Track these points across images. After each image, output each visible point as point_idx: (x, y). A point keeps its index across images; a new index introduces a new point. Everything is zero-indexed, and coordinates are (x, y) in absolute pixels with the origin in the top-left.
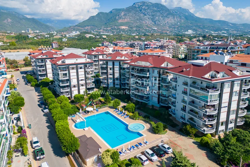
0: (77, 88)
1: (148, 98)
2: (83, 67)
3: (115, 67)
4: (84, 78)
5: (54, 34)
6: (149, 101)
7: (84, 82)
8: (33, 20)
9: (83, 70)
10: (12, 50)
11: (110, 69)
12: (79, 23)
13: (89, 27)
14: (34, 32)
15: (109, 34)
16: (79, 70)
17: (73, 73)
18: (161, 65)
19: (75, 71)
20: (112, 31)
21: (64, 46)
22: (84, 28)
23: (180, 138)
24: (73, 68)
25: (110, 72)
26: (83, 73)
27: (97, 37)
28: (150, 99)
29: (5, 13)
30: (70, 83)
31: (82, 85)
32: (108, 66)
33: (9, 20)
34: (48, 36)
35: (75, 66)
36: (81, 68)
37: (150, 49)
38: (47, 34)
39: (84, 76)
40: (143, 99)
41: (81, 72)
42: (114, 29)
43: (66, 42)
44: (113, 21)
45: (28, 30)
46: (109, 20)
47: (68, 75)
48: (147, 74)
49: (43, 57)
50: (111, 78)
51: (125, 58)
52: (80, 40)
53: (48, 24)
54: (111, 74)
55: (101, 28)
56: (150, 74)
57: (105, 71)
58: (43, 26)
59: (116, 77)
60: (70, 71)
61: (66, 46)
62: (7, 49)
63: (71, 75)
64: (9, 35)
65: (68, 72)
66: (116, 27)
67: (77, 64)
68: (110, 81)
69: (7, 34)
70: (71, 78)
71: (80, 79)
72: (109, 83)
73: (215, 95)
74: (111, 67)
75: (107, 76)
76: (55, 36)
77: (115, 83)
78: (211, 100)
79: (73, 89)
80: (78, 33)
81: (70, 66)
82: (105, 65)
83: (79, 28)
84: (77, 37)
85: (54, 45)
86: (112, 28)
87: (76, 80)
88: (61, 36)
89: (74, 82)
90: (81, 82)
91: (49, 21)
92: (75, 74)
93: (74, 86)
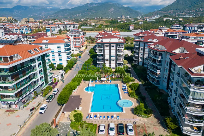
0: (109, 62)
1: (158, 81)
2: (115, 46)
3: (145, 48)
4: (115, 55)
5: (138, 19)
6: (159, 84)
7: (114, 58)
8: (128, 8)
9: (115, 48)
10: (96, 31)
11: (142, 50)
12: (164, 8)
13: (172, 11)
14: (126, 18)
15: (189, 16)
16: (112, 48)
17: (107, 50)
18: (173, 50)
19: (108, 48)
20: (196, 13)
21: (139, 28)
22: (167, 12)
23: (158, 127)
24: (107, 46)
25: (141, 52)
26: (115, 51)
27: (174, 20)
28: (161, 82)
29: (111, 4)
30: (104, 57)
31: (113, 60)
32: (140, 47)
33: (112, 9)
34: (134, 20)
35: (109, 45)
36: (113, 47)
37: (196, 32)
38: (133, 19)
39: (115, 53)
40: (154, 82)
41: (113, 50)
42: (199, 11)
43: (142, 25)
44: (199, 3)
45: (122, 16)
46: (195, 2)
47: (103, 51)
48: (158, 58)
49: (100, 36)
50: (141, 58)
51: (156, 40)
52: (157, 22)
53: (138, 11)
54: (141, 54)
55: (184, 11)
56: (162, 58)
57: (137, 51)
58: (134, 13)
59: (145, 57)
60: (105, 48)
61: (140, 29)
62: (94, 30)
63: (105, 51)
64: (108, 20)
65: (103, 49)
66: (201, 9)
67: (110, 43)
68: (140, 60)
69: (107, 20)
70: (105, 53)
71: (112, 55)
72: (139, 62)
73: (201, 93)
74: (143, 47)
75: (139, 55)
76: (139, 20)
77: (144, 63)
78: (193, 97)
79: (106, 62)
80: (159, 16)
81: (105, 45)
82: (138, 45)
83: (162, 12)
84: (155, 21)
85: (131, 27)
86: (196, 11)
87: (108, 55)
88: (143, 20)
89: (107, 57)
90: (112, 58)
91: (140, 8)
92: (108, 51)
93: (107, 60)
